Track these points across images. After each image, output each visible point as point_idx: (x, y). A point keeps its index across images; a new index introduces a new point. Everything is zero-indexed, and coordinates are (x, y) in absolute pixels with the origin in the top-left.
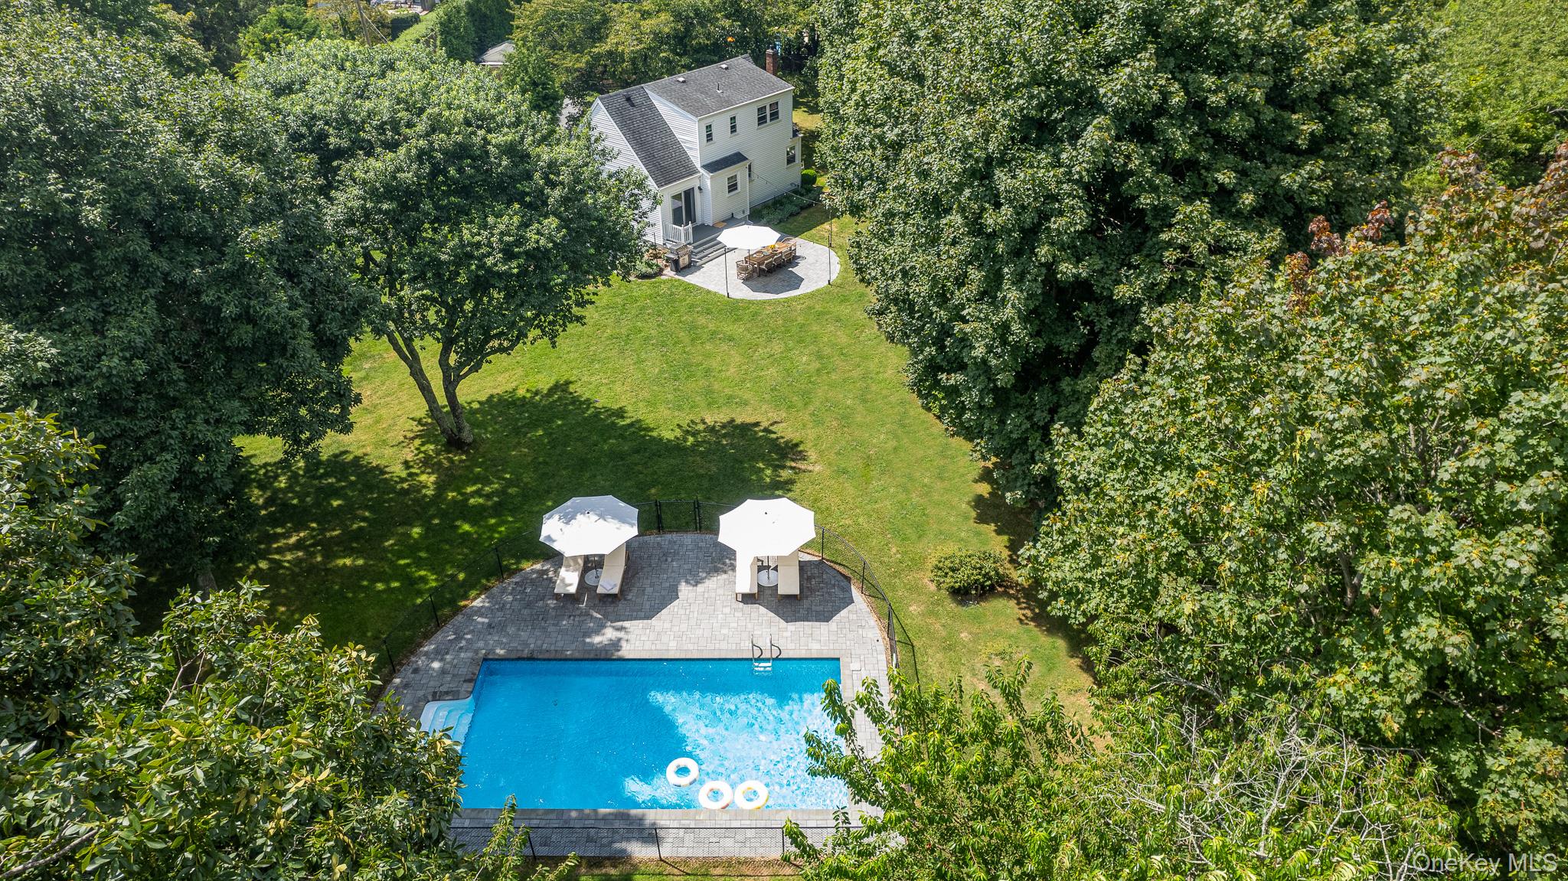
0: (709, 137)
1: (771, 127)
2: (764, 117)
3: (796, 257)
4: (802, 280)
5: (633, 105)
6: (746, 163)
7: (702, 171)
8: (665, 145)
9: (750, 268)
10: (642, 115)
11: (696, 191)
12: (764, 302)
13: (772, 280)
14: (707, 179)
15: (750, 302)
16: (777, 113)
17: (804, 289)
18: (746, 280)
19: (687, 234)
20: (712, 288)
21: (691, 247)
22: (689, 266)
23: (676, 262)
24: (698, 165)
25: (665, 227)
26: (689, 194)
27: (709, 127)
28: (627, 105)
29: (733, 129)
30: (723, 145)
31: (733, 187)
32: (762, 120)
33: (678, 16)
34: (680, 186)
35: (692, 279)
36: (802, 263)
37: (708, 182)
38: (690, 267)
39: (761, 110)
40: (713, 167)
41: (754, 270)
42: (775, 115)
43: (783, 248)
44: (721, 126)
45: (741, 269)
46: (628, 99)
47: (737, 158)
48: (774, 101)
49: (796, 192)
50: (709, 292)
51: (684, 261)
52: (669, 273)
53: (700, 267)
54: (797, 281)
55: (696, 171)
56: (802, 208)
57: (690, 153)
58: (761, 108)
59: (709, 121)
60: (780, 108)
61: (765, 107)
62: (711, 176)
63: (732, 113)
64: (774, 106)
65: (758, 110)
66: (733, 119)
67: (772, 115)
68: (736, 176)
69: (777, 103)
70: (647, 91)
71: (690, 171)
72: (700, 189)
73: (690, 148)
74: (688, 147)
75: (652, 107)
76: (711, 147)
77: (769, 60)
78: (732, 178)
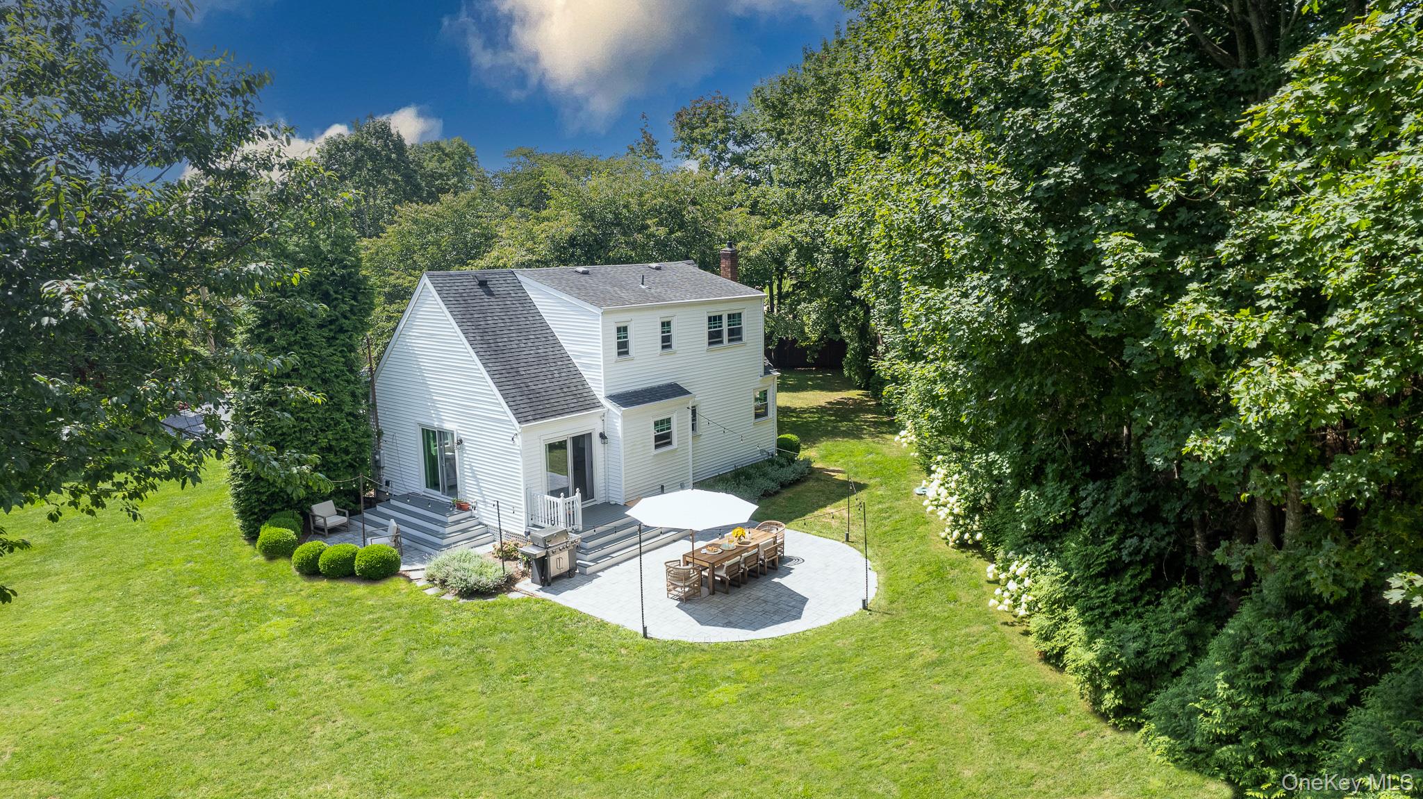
0: (623, 348)
1: (728, 353)
2: (719, 334)
3: (783, 560)
4: (804, 600)
5: (490, 293)
6: (689, 401)
7: (608, 405)
8: (542, 360)
9: (694, 576)
10: (506, 309)
11: (596, 440)
12: (726, 648)
13: (741, 600)
14: (616, 419)
15: (693, 647)
16: (739, 331)
17: (809, 621)
18: (686, 601)
19: (570, 517)
20: (612, 618)
21: (574, 537)
22: (570, 574)
23: (542, 563)
24: (600, 393)
25: (530, 500)
26: (581, 444)
27: (622, 330)
28: (480, 292)
29: (666, 342)
30: (647, 366)
31: (663, 439)
32: (715, 338)
33: (588, 216)
34: (564, 428)
35: (571, 599)
36: (797, 569)
37: (619, 424)
38: (571, 576)
39: (714, 320)
40: (626, 399)
41: (702, 581)
42: (735, 334)
43: (759, 538)
44: (644, 334)
45: (676, 576)
46: (483, 284)
47: (673, 390)
48: (734, 309)
49: (771, 462)
50: (602, 625)
51: (559, 563)
52: (528, 587)
53: (594, 575)
54: (793, 606)
55: (595, 404)
56: (784, 486)
57: (587, 375)
58: (715, 318)
59: (622, 319)
60: (745, 324)
61: (720, 317)
62: (624, 416)
63: (664, 315)
64: (735, 318)
65: (710, 319)
66: (666, 325)
67: (731, 332)
68: (669, 421)
69: (740, 314)
70: (520, 277)
71: (585, 402)
72: (602, 436)
73: (588, 366)
74: (583, 365)
75: (525, 301)
76: (625, 366)
77: (725, 264)
78: (662, 422)
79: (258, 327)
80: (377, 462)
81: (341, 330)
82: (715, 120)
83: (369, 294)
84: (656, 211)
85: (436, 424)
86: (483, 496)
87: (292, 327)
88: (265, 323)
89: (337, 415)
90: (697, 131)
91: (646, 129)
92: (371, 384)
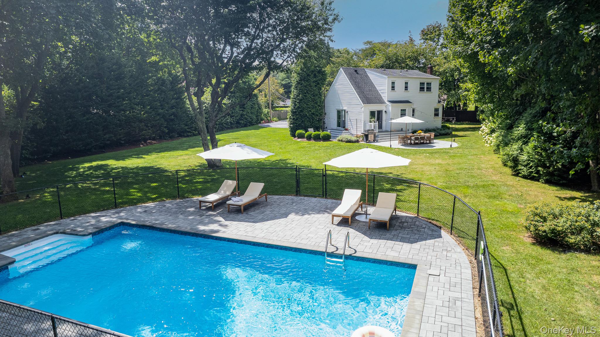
0: (393, 88)
1: (425, 95)
5: (358, 73)
6: (412, 106)
7: (388, 103)
8: (371, 91)
10: (361, 78)
11: (384, 113)
14: (390, 107)
15: (402, 149)
16: (430, 88)
17: (435, 148)
19: (375, 127)
23: (367, 136)
24: (386, 101)
25: (364, 124)
26: (379, 113)
27: (393, 83)
28: (355, 73)
29: (406, 88)
30: (400, 94)
32: (422, 89)
34: (375, 107)
39: (422, 84)
40: (394, 102)
42: (429, 89)
44: (400, 84)
45: (401, 139)
46: (356, 71)
47: (407, 102)
48: (429, 81)
50: (380, 146)
51: (371, 138)
53: (380, 142)
55: (384, 103)
57: (382, 95)
58: (422, 83)
59: (393, 79)
60: (433, 86)
61: (424, 83)
62: (392, 106)
63: (406, 80)
64: (429, 84)
65: (420, 83)
66: (406, 83)
67: (427, 88)
68: (405, 110)
69: (431, 83)
70: (366, 70)
71: (381, 102)
72: (386, 112)
73: (383, 93)
74: (382, 93)
75: (367, 76)
76: (393, 93)
77: (428, 70)
78: (403, 110)
79: (299, 80)
80: (324, 122)
81: (318, 84)
82: (435, 32)
83: (326, 75)
84: (409, 57)
85: (341, 108)
86: (352, 126)
87: (307, 81)
88: (301, 80)
89: (316, 105)
90: (428, 36)
91: (411, 36)
92: (324, 100)
